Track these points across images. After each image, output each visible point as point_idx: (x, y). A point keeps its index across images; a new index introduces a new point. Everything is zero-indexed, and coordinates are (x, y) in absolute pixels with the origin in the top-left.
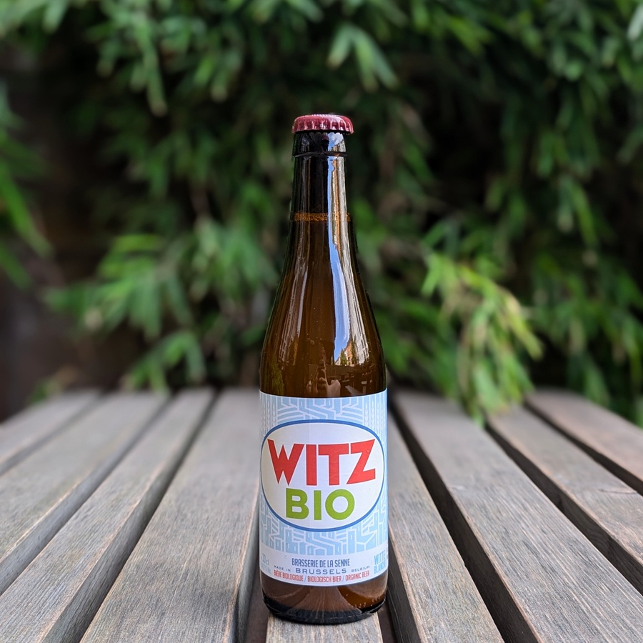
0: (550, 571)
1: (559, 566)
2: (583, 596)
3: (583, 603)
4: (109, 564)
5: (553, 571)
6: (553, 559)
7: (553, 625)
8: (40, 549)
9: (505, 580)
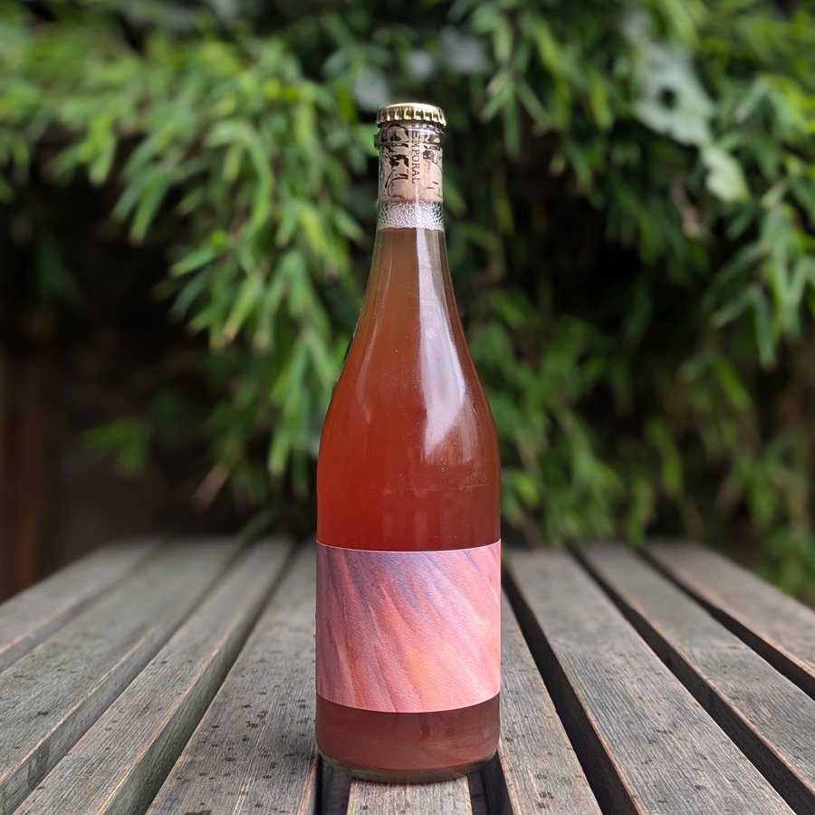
0: (642, 717)
4: (191, 708)
5: (646, 716)
7: (636, 762)
8: (117, 694)
9: (595, 724)
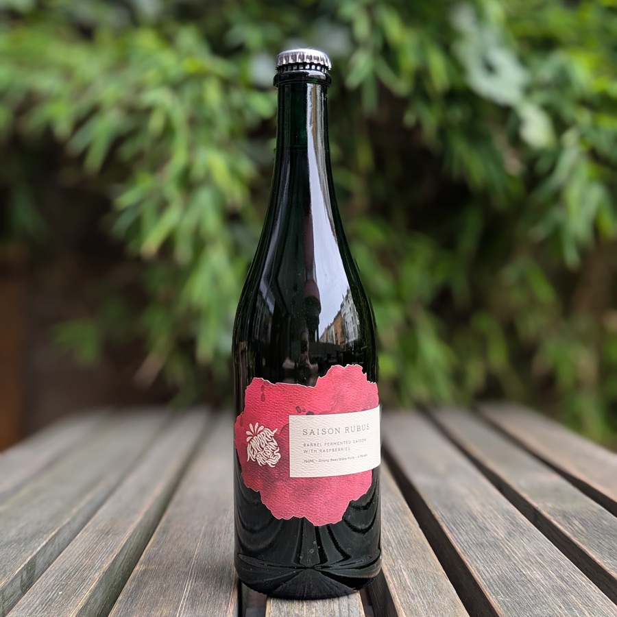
1: (491, 526)
2: (508, 545)
3: (507, 548)
6: (488, 523)
7: (483, 561)
9: (449, 535)
